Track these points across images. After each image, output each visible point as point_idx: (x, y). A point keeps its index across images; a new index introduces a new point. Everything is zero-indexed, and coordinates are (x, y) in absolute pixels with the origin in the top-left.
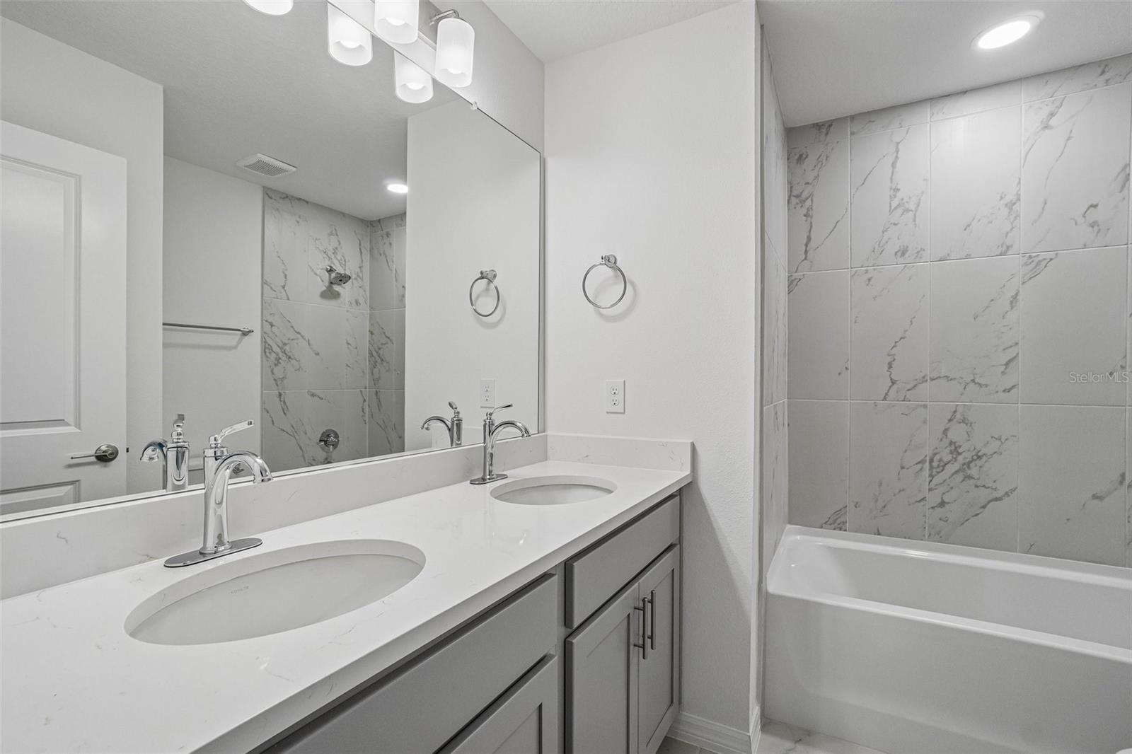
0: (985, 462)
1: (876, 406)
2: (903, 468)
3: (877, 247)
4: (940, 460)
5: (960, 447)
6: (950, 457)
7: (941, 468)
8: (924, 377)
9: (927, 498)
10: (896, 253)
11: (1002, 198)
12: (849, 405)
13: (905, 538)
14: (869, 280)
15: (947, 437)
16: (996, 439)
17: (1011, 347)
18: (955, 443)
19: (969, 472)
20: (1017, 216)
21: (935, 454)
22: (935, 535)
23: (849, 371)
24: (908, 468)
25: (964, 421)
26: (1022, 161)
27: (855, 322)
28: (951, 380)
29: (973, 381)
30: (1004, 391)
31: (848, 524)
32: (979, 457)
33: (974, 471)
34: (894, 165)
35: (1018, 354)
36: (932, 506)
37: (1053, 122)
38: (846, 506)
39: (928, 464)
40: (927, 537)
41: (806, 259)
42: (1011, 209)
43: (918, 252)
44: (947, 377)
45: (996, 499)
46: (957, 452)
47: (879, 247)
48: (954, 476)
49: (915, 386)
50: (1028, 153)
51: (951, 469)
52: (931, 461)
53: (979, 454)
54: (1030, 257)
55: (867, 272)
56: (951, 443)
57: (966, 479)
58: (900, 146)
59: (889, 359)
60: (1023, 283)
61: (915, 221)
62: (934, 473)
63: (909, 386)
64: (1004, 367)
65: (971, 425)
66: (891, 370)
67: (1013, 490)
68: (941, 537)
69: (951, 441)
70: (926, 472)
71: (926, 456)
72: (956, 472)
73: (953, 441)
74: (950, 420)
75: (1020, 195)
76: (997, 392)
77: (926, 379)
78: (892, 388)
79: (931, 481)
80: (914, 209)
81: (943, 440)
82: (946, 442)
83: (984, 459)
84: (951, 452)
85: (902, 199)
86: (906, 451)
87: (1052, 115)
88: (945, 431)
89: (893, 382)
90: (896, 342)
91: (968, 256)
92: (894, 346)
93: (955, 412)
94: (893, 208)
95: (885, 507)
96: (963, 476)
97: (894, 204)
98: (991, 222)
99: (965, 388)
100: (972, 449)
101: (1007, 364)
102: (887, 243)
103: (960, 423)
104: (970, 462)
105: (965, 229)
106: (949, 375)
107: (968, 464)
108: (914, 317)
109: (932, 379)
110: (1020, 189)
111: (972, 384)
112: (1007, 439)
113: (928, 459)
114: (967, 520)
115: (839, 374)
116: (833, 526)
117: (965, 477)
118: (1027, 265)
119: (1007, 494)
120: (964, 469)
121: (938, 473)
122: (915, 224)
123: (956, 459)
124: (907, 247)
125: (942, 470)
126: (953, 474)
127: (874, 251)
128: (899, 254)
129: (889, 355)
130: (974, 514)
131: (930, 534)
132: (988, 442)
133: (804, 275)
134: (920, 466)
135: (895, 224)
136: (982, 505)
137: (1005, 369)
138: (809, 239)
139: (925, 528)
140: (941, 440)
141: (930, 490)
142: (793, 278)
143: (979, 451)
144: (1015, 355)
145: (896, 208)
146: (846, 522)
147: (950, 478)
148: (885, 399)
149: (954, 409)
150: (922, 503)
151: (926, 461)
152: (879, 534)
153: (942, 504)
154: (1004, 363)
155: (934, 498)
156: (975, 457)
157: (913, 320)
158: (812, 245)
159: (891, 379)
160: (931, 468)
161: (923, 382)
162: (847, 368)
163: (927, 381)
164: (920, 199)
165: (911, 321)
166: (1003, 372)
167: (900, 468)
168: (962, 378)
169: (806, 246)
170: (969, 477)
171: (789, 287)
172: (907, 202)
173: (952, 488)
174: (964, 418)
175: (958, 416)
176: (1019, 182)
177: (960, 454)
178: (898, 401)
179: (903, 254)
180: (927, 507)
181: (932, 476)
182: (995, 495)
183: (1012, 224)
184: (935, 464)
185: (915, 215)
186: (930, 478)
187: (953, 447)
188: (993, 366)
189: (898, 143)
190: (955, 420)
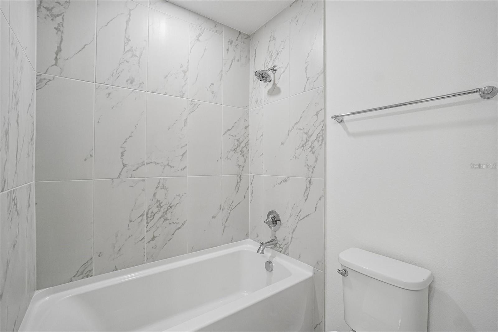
0: (174, 209)
1: (113, 182)
2: (131, 221)
3: (115, 72)
4: (152, 212)
5: (162, 203)
6: (157, 210)
7: (153, 217)
8: (143, 162)
9: (145, 238)
10: (127, 81)
11: (181, 67)
12: (93, 182)
13: (133, 266)
14: (109, 94)
15: (155, 198)
16: (178, 196)
17: (184, 146)
18: (159, 201)
19: (166, 216)
20: (187, 79)
21: (149, 209)
22: (150, 258)
23: (93, 158)
24: (134, 221)
25: (163, 188)
26: (190, 52)
27: (98, 122)
28: (157, 164)
29: (168, 164)
30: (181, 170)
31: (93, 271)
32: (171, 207)
33: (168, 216)
34: (127, 22)
35: (187, 150)
36: (148, 241)
37: (200, 38)
38: (92, 258)
39: (145, 215)
40: (145, 261)
41: (56, 65)
42: (185, 74)
43: (140, 84)
44: (155, 162)
45: (179, 228)
46: (161, 206)
47: (116, 73)
48: (159, 220)
49: (138, 168)
50: (191, 49)
51: (158, 216)
52: (147, 214)
53: (171, 205)
54: (192, 101)
55: (107, 88)
56: (158, 201)
57: (165, 221)
58: (132, 12)
59: (122, 150)
60: (189, 114)
61: (139, 63)
62: (149, 221)
63: (134, 168)
64: (181, 157)
65: (167, 190)
66: (123, 158)
67: (185, 222)
68: (153, 258)
69: (157, 200)
70: (145, 221)
71: (144, 211)
72: (160, 218)
73: (158, 200)
74: (157, 188)
75: (188, 68)
76: (178, 170)
77: (144, 163)
78: (123, 170)
79: (147, 226)
80: (139, 56)
81: (153, 200)
82: (155, 201)
83: (173, 207)
84: (158, 207)
85: (132, 47)
86: (132, 210)
87: (200, 35)
88: (154, 195)
89: (124, 166)
90: (126, 139)
91: (166, 94)
92: (125, 142)
93: (159, 182)
94: (126, 51)
95: (120, 250)
96: (164, 219)
97: (127, 49)
98: (176, 78)
99: (164, 169)
100: (168, 203)
101: (182, 155)
102: (122, 72)
103: (162, 189)
104: (167, 211)
105: (165, 78)
106: (156, 161)
107: (166, 212)
108: (138, 124)
109: (147, 164)
110: (188, 66)
111: (168, 166)
112: (182, 195)
113: (145, 213)
114: (166, 244)
115: (85, 160)
116: (81, 276)
117: (164, 220)
118: (191, 105)
119: (183, 224)
120: (164, 215)
121: (151, 220)
122: (139, 66)
123: (160, 210)
124: (134, 79)
125: (153, 218)
126: (159, 219)
127: (112, 75)
128: (129, 82)
129: (121, 148)
130: (169, 239)
131: (147, 259)
132: (175, 198)
133: (53, 77)
134: (141, 218)
135: (127, 62)
136: (173, 233)
137: (182, 158)
138: (59, 50)
139: (144, 256)
140: (152, 200)
141: (147, 231)
142: (42, 77)
143: (171, 204)
144: (186, 150)
145: (128, 51)
146: (92, 270)
147: (157, 222)
148: (119, 177)
149: (159, 181)
150: (143, 241)
151: (144, 214)
152: (116, 270)
153: (154, 238)
154: (181, 155)
155: (149, 236)
156: (169, 208)
157: (137, 126)
158: (62, 55)
159: (123, 164)
160: (147, 218)
161: (142, 165)
162: (91, 156)
163: (144, 165)
164: (142, 51)
165: (136, 127)
166: (181, 160)
167: (129, 222)
168: (162, 163)
169: (57, 54)
170: (166, 219)
171: (37, 84)
172: (135, 50)
173: (158, 227)
174: (164, 186)
175: (161, 185)
176: (188, 62)
177: (161, 207)
178: (127, 178)
179: (131, 83)
180: (145, 242)
181: (147, 223)
182: (179, 226)
183: (185, 82)
184: (149, 215)
185: (139, 60)
186: (147, 224)
187: (158, 204)
188: (177, 156)
189: (130, 10)
190: (159, 187)
